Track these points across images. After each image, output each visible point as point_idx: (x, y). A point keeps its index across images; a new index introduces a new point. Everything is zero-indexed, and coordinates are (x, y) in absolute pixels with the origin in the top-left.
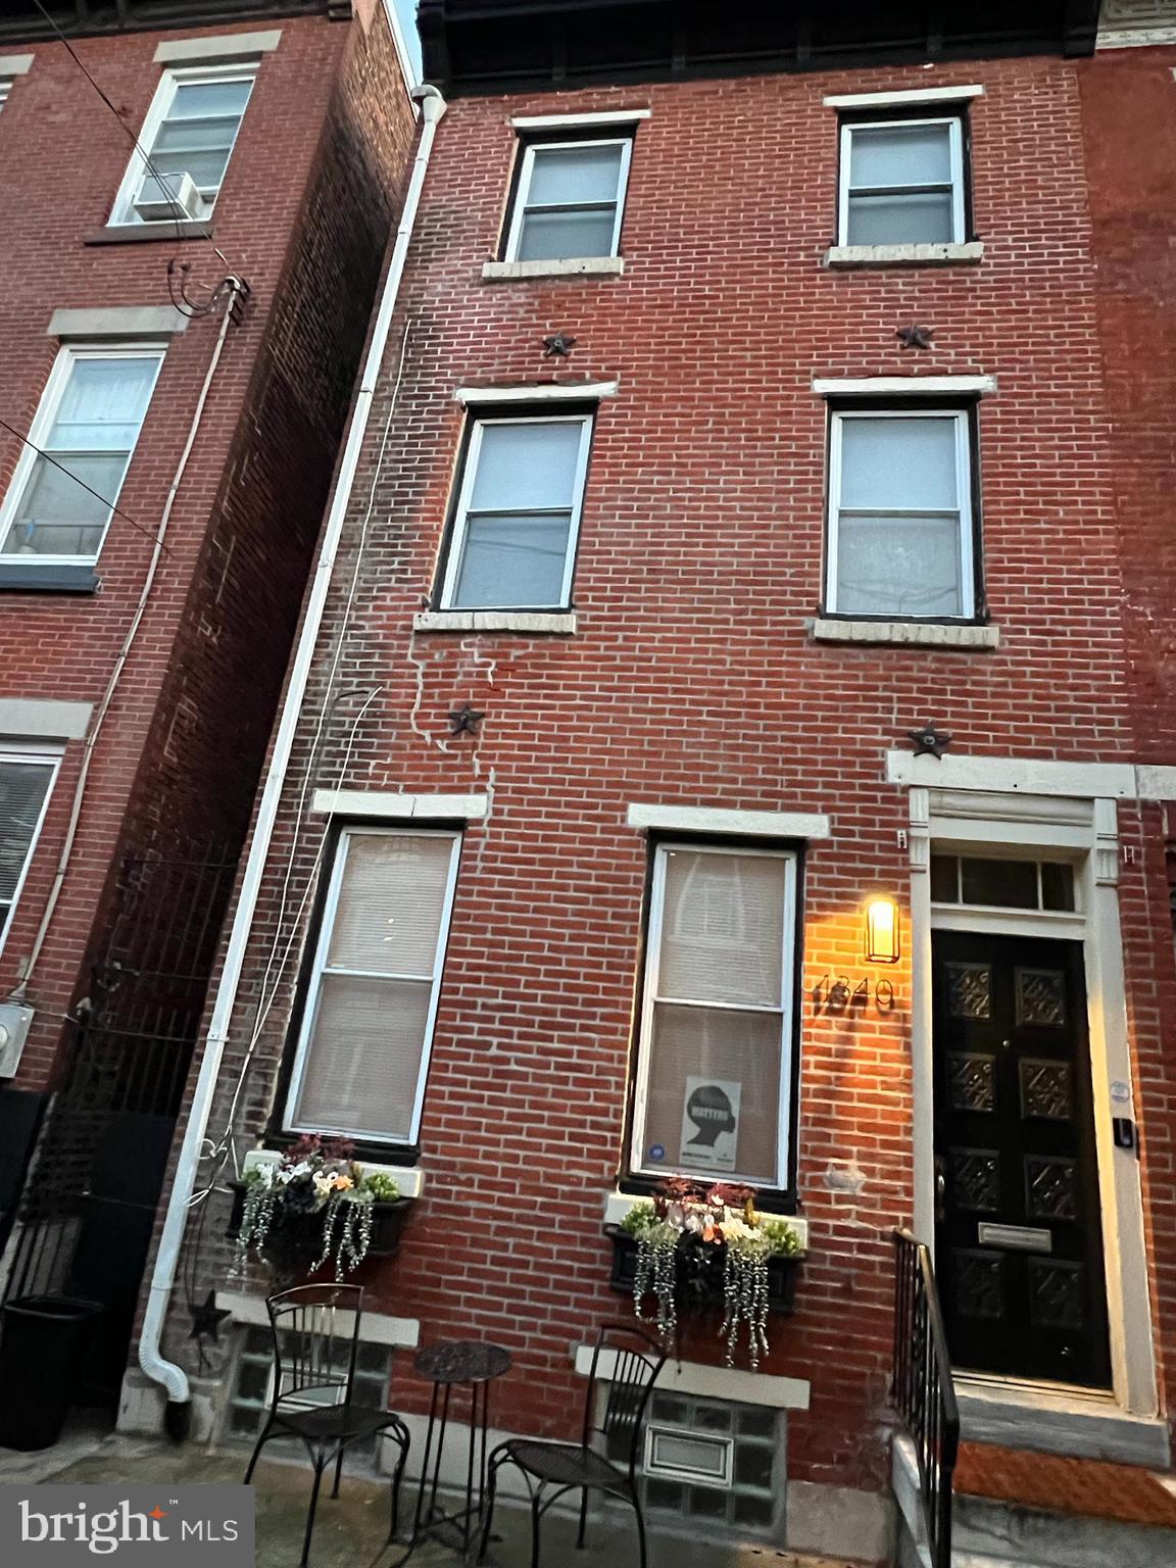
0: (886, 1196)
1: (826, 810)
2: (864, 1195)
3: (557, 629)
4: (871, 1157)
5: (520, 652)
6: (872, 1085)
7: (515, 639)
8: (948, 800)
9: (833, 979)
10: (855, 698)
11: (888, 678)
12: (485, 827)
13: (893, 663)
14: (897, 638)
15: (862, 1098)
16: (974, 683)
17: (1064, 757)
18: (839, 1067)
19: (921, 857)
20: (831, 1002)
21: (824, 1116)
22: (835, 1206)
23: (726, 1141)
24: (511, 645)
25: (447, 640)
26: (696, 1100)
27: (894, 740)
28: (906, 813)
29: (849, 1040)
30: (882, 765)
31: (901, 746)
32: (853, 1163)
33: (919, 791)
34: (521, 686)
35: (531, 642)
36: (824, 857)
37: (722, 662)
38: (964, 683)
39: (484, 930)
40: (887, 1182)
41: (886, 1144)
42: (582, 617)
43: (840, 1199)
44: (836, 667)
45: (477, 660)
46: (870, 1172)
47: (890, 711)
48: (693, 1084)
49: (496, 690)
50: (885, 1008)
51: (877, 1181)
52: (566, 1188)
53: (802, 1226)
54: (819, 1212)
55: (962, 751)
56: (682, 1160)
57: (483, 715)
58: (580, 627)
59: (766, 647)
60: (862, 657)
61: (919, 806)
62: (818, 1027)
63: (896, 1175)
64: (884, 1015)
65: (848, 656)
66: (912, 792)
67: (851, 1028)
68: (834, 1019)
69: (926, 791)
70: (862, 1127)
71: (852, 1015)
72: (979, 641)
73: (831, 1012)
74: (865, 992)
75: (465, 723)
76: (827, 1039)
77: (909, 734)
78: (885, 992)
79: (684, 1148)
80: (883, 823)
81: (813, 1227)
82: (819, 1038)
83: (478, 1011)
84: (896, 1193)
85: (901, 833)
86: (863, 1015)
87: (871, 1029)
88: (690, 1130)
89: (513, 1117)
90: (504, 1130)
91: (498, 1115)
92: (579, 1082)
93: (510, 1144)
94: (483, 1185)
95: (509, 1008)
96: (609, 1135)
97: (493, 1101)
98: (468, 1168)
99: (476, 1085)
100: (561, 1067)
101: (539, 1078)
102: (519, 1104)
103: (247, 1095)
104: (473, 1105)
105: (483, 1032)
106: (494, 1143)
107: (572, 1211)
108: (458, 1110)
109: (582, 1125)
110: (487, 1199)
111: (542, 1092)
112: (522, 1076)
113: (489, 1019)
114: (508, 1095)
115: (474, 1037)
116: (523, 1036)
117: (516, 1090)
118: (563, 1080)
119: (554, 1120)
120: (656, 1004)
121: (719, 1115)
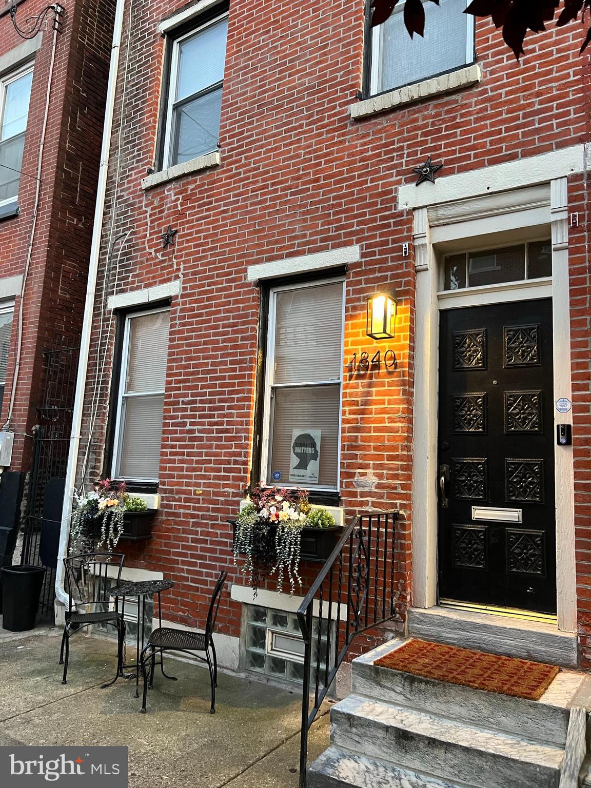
0: (390, 491)
1: (358, 241)
2: (376, 490)
3: (209, 165)
4: (381, 466)
5: (193, 186)
6: (382, 420)
7: (190, 179)
8: (442, 212)
9: (359, 356)
10: (379, 155)
11: (401, 133)
12: (180, 300)
13: (406, 119)
14: (405, 99)
15: (377, 430)
16: (462, 116)
17: (526, 154)
18: (362, 412)
19: (427, 259)
20: (359, 370)
21: (353, 444)
22: (359, 499)
23: (313, 466)
24: (188, 183)
25: (159, 191)
26: (297, 444)
27: (403, 177)
28: (410, 229)
29: (369, 394)
30: (395, 199)
31: (408, 181)
32: (370, 471)
33: (420, 211)
34: (194, 207)
35: (197, 178)
36: (357, 274)
37: (298, 156)
38: (455, 118)
40: (390, 481)
41: (391, 458)
42: (223, 152)
43: (363, 494)
44: (368, 135)
45: (173, 198)
46: (380, 476)
47: (401, 156)
48: (296, 433)
49: (181, 214)
50: (391, 369)
51: (384, 481)
52: (223, 499)
53: (339, 511)
54: (350, 503)
55: (451, 172)
56: (291, 479)
57: (176, 232)
58: (223, 159)
59: (324, 136)
60: (384, 122)
61: (420, 224)
62: (352, 388)
63: (396, 477)
64: (390, 373)
65: (375, 124)
66: (416, 213)
67: (370, 385)
68: (359, 381)
69: (425, 210)
70: (376, 448)
71: (371, 377)
72: (464, 81)
73: (359, 377)
74: (378, 361)
75: (169, 239)
76: (356, 395)
77: (414, 171)
78: (390, 359)
79: (292, 471)
80: (394, 241)
81: (347, 513)
82: (351, 395)
83: (181, 406)
84: (395, 488)
85: (405, 245)
86: (378, 376)
87: (383, 385)
88: (295, 461)
89: (198, 462)
90: (194, 470)
91: (191, 462)
92: (227, 439)
93: (197, 477)
94: (186, 500)
95: (194, 402)
96: (242, 467)
97: (189, 454)
98: (179, 492)
99: (181, 447)
100: (219, 431)
101: (209, 439)
102: (200, 454)
103: (89, 464)
104: (180, 457)
105: (183, 417)
106: (190, 477)
107: (226, 511)
108: (173, 461)
109: (229, 463)
110: (188, 508)
111: (210, 447)
112: (201, 439)
113: (185, 410)
114: (195, 450)
115: (179, 420)
116: (201, 417)
117: (199, 447)
118: (220, 439)
119: (216, 462)
120: (272, 388)
121: (310, 450)
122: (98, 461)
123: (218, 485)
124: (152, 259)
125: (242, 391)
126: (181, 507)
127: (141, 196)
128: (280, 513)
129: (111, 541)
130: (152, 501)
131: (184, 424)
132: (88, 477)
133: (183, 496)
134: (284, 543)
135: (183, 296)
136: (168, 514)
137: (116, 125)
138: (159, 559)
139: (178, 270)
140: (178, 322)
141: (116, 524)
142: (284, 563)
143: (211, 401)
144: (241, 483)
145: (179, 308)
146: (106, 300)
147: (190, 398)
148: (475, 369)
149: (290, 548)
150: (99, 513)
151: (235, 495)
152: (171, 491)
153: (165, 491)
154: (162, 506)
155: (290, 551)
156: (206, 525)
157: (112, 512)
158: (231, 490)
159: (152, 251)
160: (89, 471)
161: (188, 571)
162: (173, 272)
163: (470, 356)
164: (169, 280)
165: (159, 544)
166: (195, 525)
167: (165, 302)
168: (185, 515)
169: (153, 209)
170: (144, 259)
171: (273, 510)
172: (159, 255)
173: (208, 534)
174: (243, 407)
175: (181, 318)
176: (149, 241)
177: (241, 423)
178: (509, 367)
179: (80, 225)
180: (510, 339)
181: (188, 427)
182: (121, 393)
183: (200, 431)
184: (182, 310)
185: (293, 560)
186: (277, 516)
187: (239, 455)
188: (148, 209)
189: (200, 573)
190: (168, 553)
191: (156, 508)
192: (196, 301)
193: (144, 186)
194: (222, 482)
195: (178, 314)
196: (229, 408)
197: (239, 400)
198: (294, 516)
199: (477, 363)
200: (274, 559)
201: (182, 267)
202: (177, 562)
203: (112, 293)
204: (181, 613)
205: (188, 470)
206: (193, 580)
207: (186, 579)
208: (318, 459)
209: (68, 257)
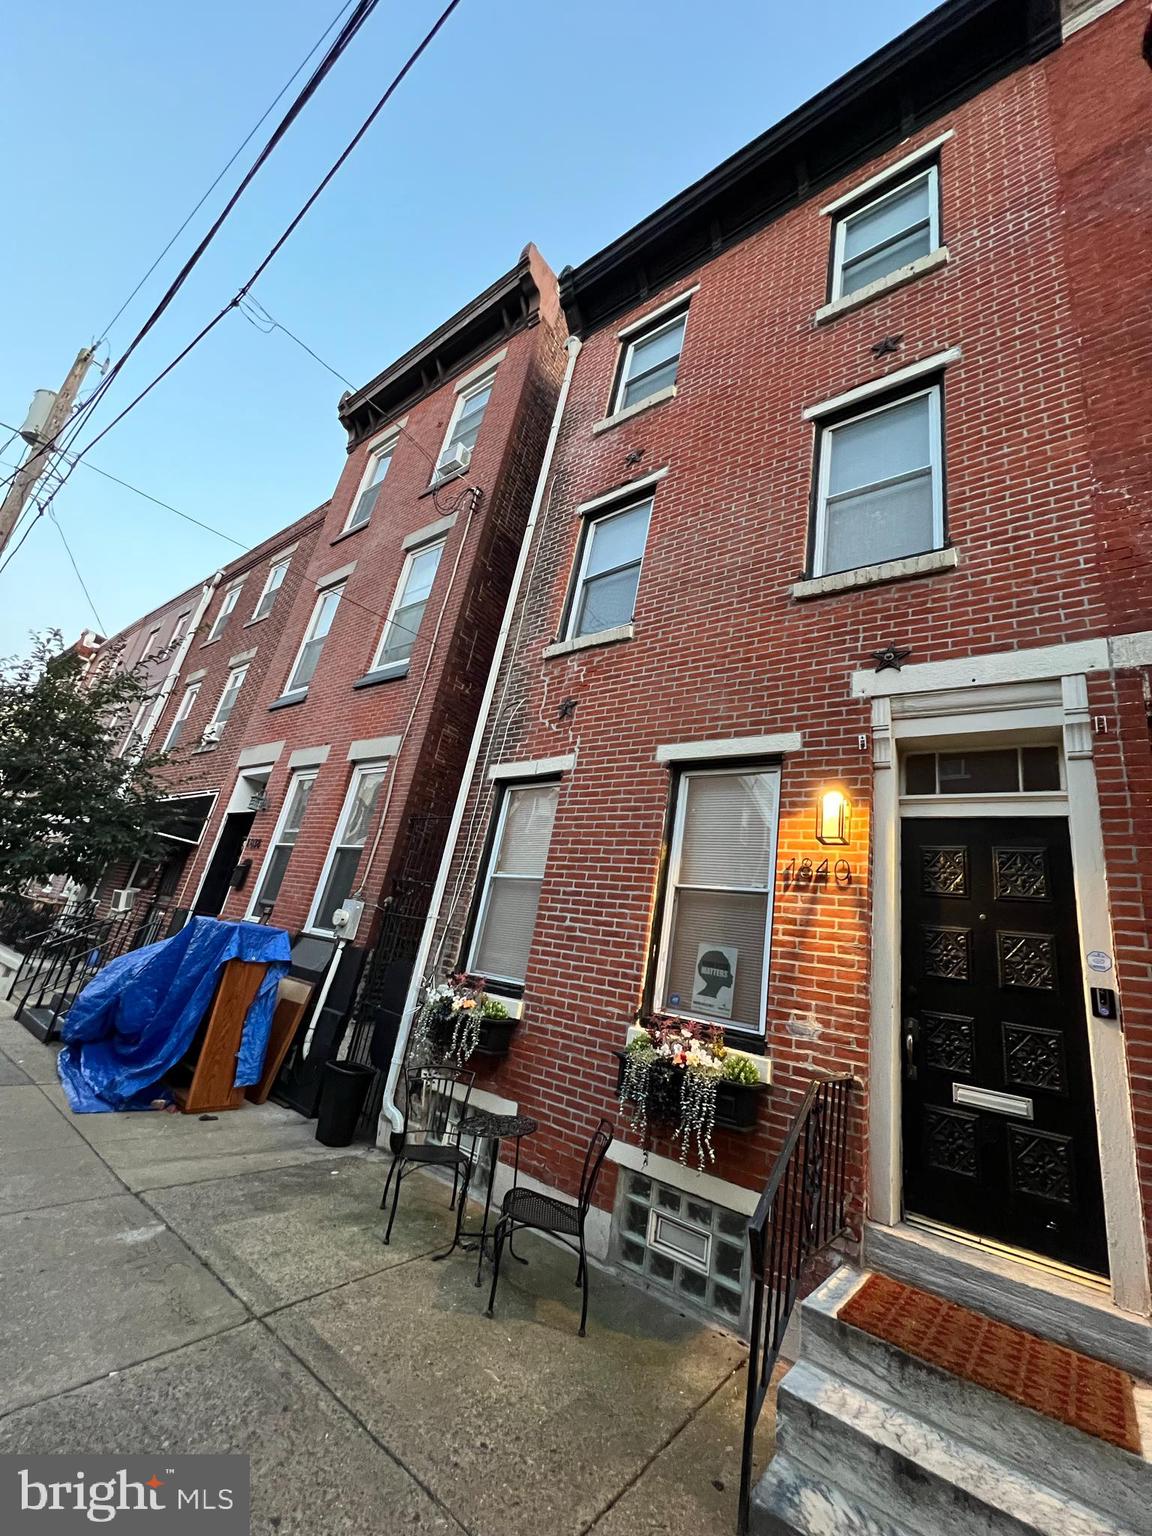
0: (840, 1045)
1: (799, 728)
2: (820, 1042)
3: (620, 637)
4: (829, 1010)
5: (600, 658)
6: (831, 949)
7: (598, 651)
8: (909, 703)
9: (799, 862)
10: (827, 637)
11: (856, 615)
12: (572, 775)
13: (861, 601)
14: (862, 581)
15: (821, 960)
16: (934, 601)
17: (1023, 646)
18: (803, 934)
19: (887, 755)
20: (798, 880)
21: (789, 974)
22: (795, 1050)
23: (726, 994)
24: (595, 655)
25: (560, 661)
26: (705, 962)
27: (859, 662)
28: (868, 720)
29: (811, 912)
30: (847, 685)
31: (865, 666)
32: (811, 1014)
33: (881, 700)
34: (599, 680)
35: (606, 650)
36: (796, 765)
37: (727, 634)
38: (925, 603)
39: (567, 842)
40: (840, 1033)
41: (841, 1000)
42: (638, 626)
43: (800, 1045)
44: (813, 616)
45: (576, 669)
46: (826, 1024)
47: (856, 640)
48: (704, 949)
49: (585, 686)
50: (843, 884)
51: (832, 1031)
52: (604, 1020)
53: (766, 1063)
54: (781, 1054)
55: (922, 660)
56: (693, 1007)
57: (576, 703)
58: (636, 633)
59: (759, 615)
60: (834, 603)
61: (881, 714)
62: (787, 901)
63: (849, 1028)
64: (842, 889)
65: (822, 605)
66: (875, 703)
67: (814, 901)
68: (799, 894)
69: (887, 699)
70: (820, 985)
71: (815, 890)
72: (937, 565)
73: (798, 888)
74: (826, 871)
75: (566, 710)
76: (794, 911)
77: (872, 655)
78: (843, 870)
79: (696, 997)
80: (847, 732)
81: (776, 1066)
82: (786, 910)
83: (561, 896)
84: (849, 1043)
85: (862, 737)
86: (825, 890)
87: (831, 902)
88: (700, 984)
89: (576, 968)
90: (571, 977)
91: (567, 966)
92: (616, 945)
93: (573, 987)
94: (557, 1014)
95: (579, 894)
96: (633, 983)
97: (566, 957)
98: (549, 1002)
99: (557, 946)
100: (606, 933)
101: (592, 941)
102: (580, 959)
103: (445, 951)
104: (554, 959)
105: (562, 910)
106: (564, 985)
107: (608, 1037)
108: (545, 962)
109: (616, 974)
110: (558, 1024)
111: (594, 951)
112: (583, 940)
113: (566, 902)
114: (574, 953)
115: (557, 913)
116: (585, 912)
117: (579, 949)
118: (607, 943)
119: (599, 971)
120: (677, 888)
121: (721, 973)
122: (454, 948)
123: (599, 1002)
124: (545, 729)
125: (641, 888)
126: (549, 1021)
127: (541, 665)
128: (687, 1053)
129: (463, 1053)
130: (514, 1008)
131: (564, 919)
132: (441, 966)
133: (553, 1008)
134: (693, 1097)
135: (576, 772)
136: (532, 1028)
137: (521, 595)
138: (515, 1084)
139: (574, 743)
140: (568, 799)
141: (471, 1032)
142: (692, 1126)
143: (599, 896)
144: (631, 1004)
145: (571, 784)
146: (487, 769)
147: (573, 889)
148: (953, 897)
149: (701, 1106)
150: (453, 1015)
151: (620, 1017)
152: (539, 1000)
153: (531, 998)
154: (526, 1016)
155: (701, 1110)
156: (580, 1051)
157: (467, 1017)
158: (616, 1011)
159: (546, 721)
160: (443, 959)
161: (551, 1108)
162: (568, 745)
163: (946, 879)
164: (562, 753)
165: (516, 1065)
166: (565, 1047)
167: (556, 776)
168: (554, 1034)
169: (552, 679)
170: (536, 729)
171: (678, 1049)
172: (553, 726)
173: (582, 1063)
174: (639, 908)
175: (571, 795)
176: (543, 711)
177: (636, 927)
178: (1002, 899)
179: (467, 691)
180: (1002, 864)
181: (568, 923)
182: (490, 873)
183: (582, 930)
184: (574, 787)
185: (705, 1124)
186: (684, 1058)
187: (630, 966)
188: (547, 679)
189: (566, 1113)
190: (528, 1078)
191: (518, 1018)
192: (592, 778)
193: (545, 656)
194: (605, 998)
195: (569, 791)
196: (622, 906)
197: (635, 898)
198: (707, 1061)
199: (957, 888)
200: (677, 1117)
201: (578, 740)
202: (537, 1092)
203: (495, 762)
204: (535, 1163)
205: (563, 975)
206: (556, 1121)
207: (547, 1118)
208: (733, 986)
209: (450, 722)
